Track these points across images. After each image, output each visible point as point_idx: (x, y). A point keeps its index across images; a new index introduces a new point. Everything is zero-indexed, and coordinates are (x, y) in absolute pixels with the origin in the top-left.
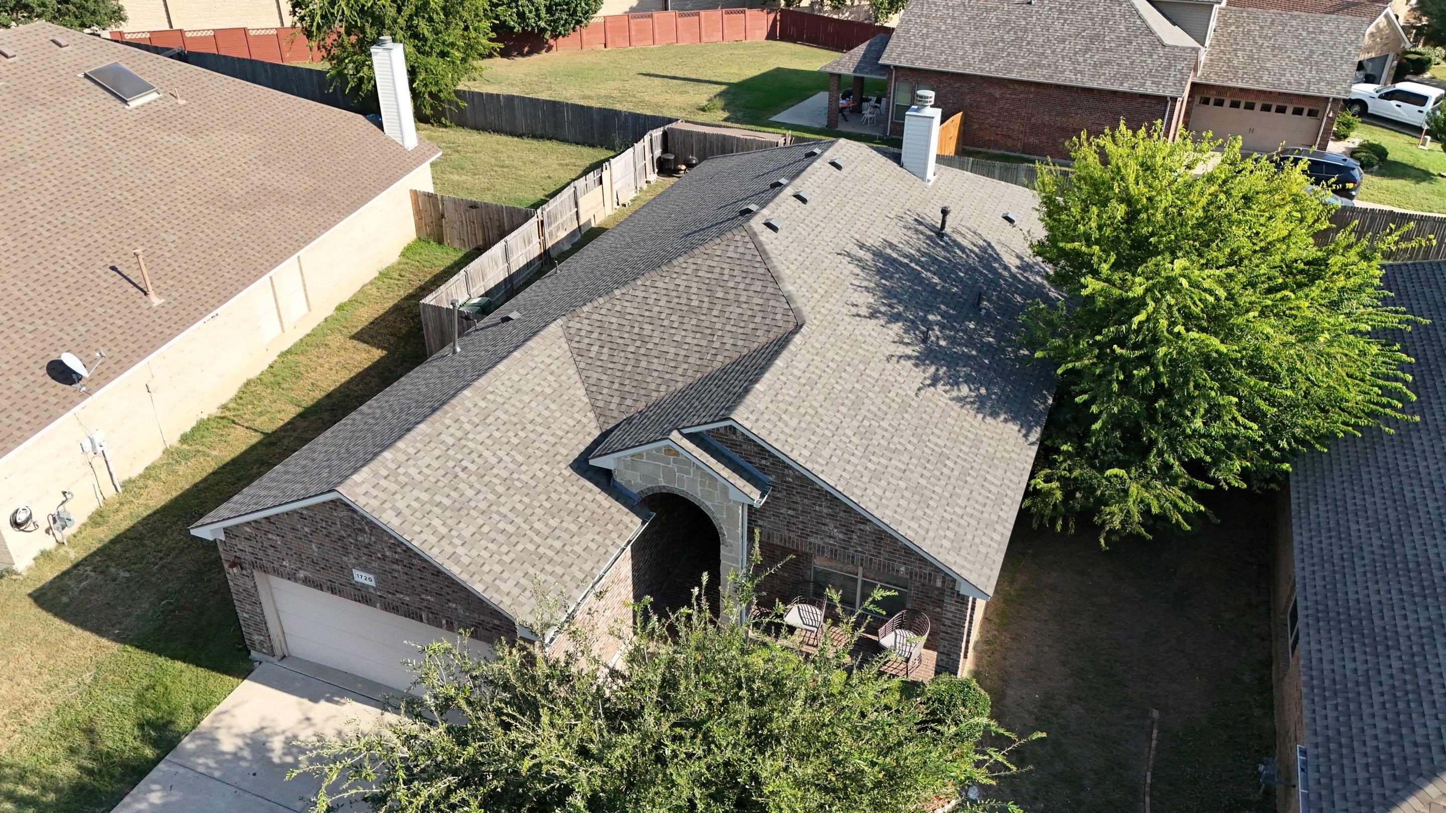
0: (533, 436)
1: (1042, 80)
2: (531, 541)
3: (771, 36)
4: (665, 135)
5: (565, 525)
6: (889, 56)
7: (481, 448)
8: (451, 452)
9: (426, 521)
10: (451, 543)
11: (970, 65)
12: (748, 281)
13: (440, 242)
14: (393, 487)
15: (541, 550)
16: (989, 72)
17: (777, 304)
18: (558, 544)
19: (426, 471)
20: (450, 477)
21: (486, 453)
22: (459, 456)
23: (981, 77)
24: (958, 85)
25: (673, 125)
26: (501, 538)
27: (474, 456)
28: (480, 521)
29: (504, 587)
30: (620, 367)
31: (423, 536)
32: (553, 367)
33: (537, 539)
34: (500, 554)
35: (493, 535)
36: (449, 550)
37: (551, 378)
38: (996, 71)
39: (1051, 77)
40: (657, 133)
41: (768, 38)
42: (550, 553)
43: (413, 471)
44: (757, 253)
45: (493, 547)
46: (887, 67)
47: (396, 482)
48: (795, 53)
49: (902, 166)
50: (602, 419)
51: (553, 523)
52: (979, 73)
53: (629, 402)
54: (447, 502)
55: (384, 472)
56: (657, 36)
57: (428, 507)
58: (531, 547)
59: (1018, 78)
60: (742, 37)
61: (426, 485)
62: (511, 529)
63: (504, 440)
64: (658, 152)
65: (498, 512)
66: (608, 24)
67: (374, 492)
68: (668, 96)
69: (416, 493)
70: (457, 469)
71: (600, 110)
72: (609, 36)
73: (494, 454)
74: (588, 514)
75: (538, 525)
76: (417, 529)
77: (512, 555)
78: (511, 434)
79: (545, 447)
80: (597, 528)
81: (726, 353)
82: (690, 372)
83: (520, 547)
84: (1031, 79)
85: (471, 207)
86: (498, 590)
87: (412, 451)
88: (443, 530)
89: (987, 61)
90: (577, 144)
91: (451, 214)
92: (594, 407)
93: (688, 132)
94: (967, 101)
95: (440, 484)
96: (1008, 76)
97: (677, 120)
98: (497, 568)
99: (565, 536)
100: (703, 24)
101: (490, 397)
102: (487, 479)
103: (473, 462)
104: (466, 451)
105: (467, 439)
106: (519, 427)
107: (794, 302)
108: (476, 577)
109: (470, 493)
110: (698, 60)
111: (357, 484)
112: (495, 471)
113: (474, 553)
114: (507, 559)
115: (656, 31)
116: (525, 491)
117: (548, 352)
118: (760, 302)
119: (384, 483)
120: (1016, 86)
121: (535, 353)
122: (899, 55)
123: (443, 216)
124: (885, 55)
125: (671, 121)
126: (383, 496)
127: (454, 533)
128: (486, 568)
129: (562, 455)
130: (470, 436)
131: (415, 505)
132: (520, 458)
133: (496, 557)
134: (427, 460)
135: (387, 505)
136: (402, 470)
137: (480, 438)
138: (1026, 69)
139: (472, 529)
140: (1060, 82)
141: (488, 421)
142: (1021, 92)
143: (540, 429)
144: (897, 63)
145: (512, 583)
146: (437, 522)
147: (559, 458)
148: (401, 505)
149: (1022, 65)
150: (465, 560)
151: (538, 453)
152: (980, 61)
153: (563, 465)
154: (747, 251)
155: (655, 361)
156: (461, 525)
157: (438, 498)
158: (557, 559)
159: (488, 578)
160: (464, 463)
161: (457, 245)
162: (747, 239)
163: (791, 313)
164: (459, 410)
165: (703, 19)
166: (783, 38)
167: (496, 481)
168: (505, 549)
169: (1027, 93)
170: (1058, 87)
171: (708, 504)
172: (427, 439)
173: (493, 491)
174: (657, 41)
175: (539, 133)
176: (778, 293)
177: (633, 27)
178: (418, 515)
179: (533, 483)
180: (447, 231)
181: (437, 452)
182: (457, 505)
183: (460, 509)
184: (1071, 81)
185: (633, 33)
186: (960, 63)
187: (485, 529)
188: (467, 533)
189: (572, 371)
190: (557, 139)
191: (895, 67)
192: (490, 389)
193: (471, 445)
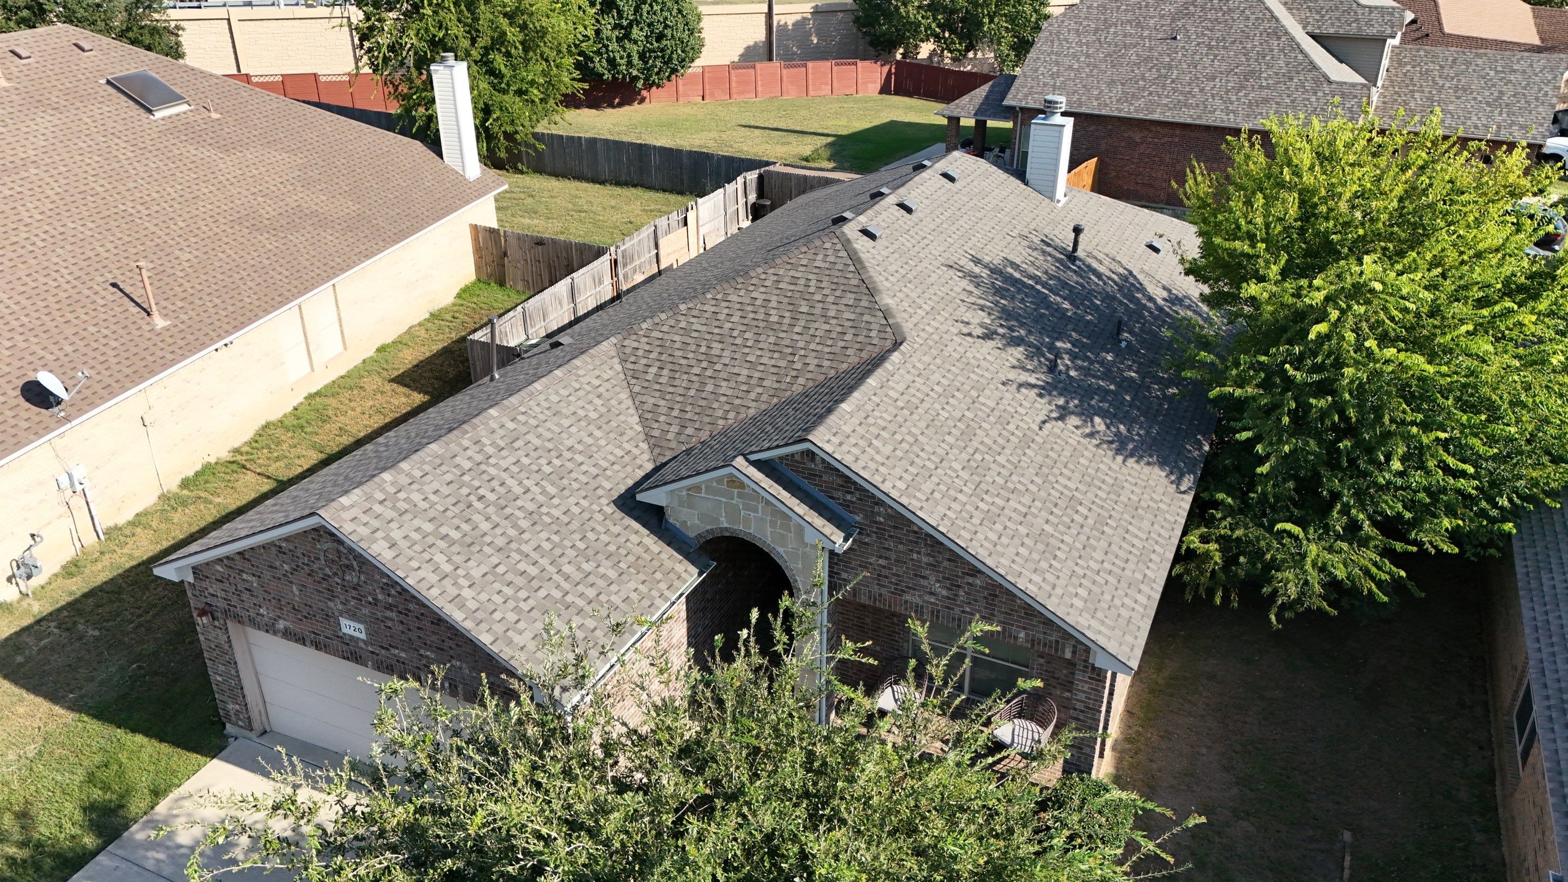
0: (570, 465)
1: (1189, 121)
2: (558, 587)
3: (885, 90)
4: (761, 178)
5: (602, 570)
6: (1015, 97)
7: (504, 475)
8: (466, 478)
9: (426, 556)
10: (455, 584)
11: (1106, 105)
12: (838, 293)
13: (502, 283)
14: (390, 514)
15: (569, 598)
16: (1129, 112)
17: (872, 320)
18: (591, 593)
19: (433, 498)
20: (462, 506)
21: (510, 482)
22: (476, 483)
23: (1120, 119)
24: (1092, 128)
25: (771, 168)
26: (520, 581)
27: (495, 484)
28: (495, 560)
29: (518, 640)
30: (681, 391)
31: (421, 573)
32: (601, 390)
33: (566, 586)
34: (517, 600)
35: (510, 576)
36: (453, 591)
37: (598, 402)
38: (1136, 111)
39: (1200, 117)
40: (752, 176)
41: (881, 92)
42: (581, 603)
43: (416, 497)
44: (850, 262)
45: (508, 591)
46: (1012, 108)
47: (394, 508)
48: (911, 107)
49: (1027, 184)
50: (657, 451)
51: (587, 567)
52: (1116, 114)
53: (689, 431)
54: (455, 535)
55: (380, 496)
56: (759, 89)
57: (430, 540)
58: (557, 594)
59: (1162, 118)
60: (853, 90)
61: (431, 514)
62: (533, 571)
63: (535, 468)
64: (752, 197)
65: (519, 551)
66: (707, 75)
67: (365, 518)
68: (769, 147)
69: (417, 522)
70: (473, 498)
71: (690, 152)
72: (707, 87)
73: (520, 483)
74: (631, 558)
75: (567, 569)
76: (415, 564)
77: (531, 602)
78: (543, 461)
79: (584, 479)
80: (642, 577)
81: (809, 376)
82: (764, 397)
83: (542, 593)
84: (1177, 120)
85: (537, 244)
86: (510, 643)
87: (418, 474)
88: (447, 568)
89: (1126, 101)
90: (665, 191)
91: (514, 252)
92: (648, 437)
93: (787, 174)
94: (1103, 146)
95: (449, 514)
96: (1150, 117)
97: (774, 163)
98: (512, 617)
99: (601, 583)
100: (810, 76)
101: (522, 418)
102: (508, 511)
103: (493, 490)
104: (486, 477)
105: (488, 464)
106: (553, 454)
107: (893, 317)
108: (484, 626)
109: (485, 526)
110: (804, 113)
111: (344, 508)
112: (519, 503)
113: (484, 597)
114: (525, 607)
115: (759, 83)
116: (554, 527)
117: (597, 373)
118: (852, 316)
119: (378, 508)
120: (1159, 129)
121: (581, 372)
122: (1026, 96)
123: (505, 254)
124: (1010, 96)
125: (768, 164)
126: (375, 523)
127: (461, 572)
128: (498, 616)
129: (604, 488)
130: (492, 461)
131: (415, 536)
132: (552, 490)
133: (511, 604)
134: (435, 485)
135: (380, 534)
136: (402, 495)
137: (504, 464)
138: (1170, 109)
139: (484, 569)
140: (1210, 122)
141: (516, 445)
142: (1164, 136)
143: (579, 458)
144: (1023, 104)
145: (528, 635)
146: (440, 558)
147: (600, 492)
148: (397, 535)
149: (1166, 105)
150: (472, 605)
151: (575, 485)
152: (1118, 101)
153: (604, 501)
154: (839, 260)
155: (724, 384)
156: (471, 563)
157: (444, 530)
158: (588, 609)
159: (499, 628)
160: (481, 492)
161: (520, 287)
162: (839, 246)
163: (888, 329)
164: (482, 431)
165: (810, 71)
166: (897, 93)
167: (520, 514)
168: (523, 594)
169: (1172, 136)
170: (1208, 128)
171: (781, 550)
172: (438, 461)
173: (515, 526)
174: (759, 94)
175: (623, 179)
176: (875, 307)
177: (733, 78)
178: (418, 548)
179: (565, 519)
180: (509, 270)
181: (449, 477)
182: (468, 540)
183: (470, 544)
184: (1223, 121)
185: (734, 85)
186: (1095, 103)
187: (501, 569)
188: (476, 573)
189: (624, 395)
190: (642, 186)
191: (1022, 109)
192: (522, 409)
193: (492, 471)
